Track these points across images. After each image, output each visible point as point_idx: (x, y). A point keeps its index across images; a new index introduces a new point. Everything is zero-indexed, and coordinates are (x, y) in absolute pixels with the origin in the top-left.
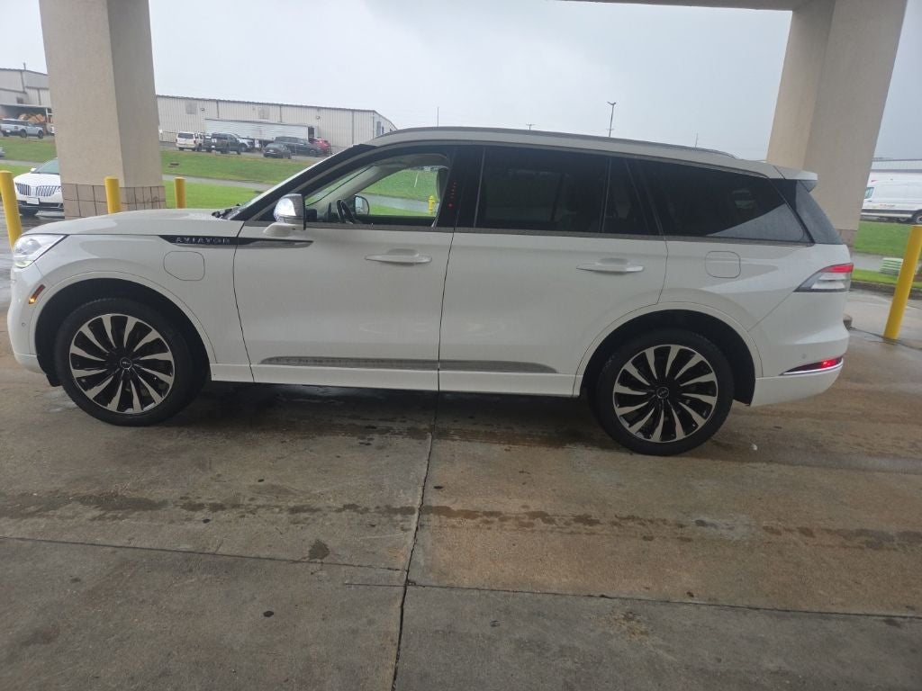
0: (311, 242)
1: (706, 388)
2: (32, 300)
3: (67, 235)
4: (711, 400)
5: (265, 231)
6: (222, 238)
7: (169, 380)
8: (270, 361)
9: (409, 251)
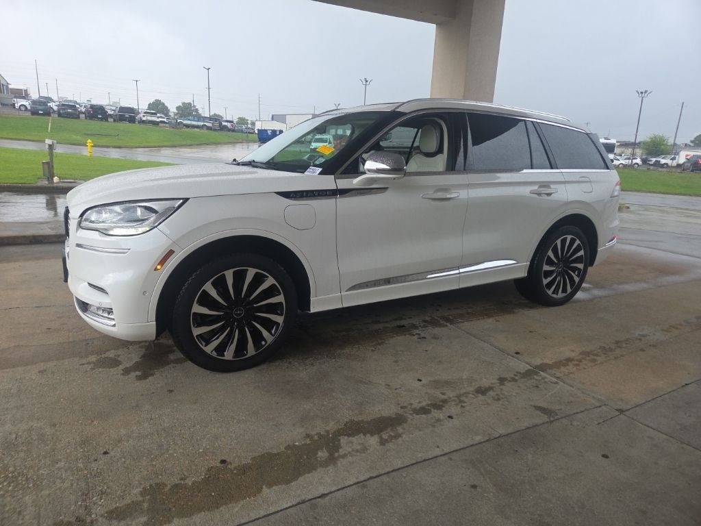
0: (387, 188)
1: (579, 260)
2: (159, 267)
3: (186, 200)
4: (581, 266)
5: (356, 182)
6: (326, 191)
7: (279, 319)
8: (353, 288)
9: (446, 189)
